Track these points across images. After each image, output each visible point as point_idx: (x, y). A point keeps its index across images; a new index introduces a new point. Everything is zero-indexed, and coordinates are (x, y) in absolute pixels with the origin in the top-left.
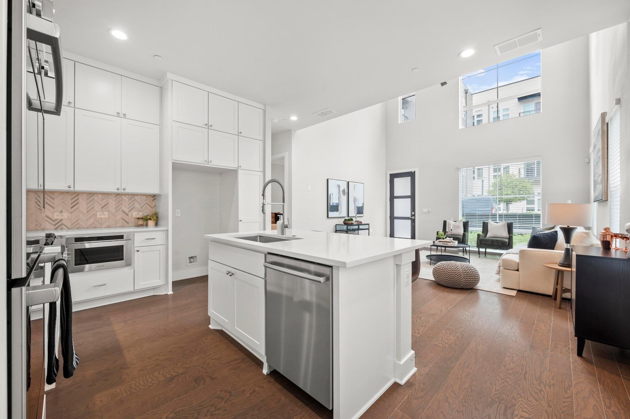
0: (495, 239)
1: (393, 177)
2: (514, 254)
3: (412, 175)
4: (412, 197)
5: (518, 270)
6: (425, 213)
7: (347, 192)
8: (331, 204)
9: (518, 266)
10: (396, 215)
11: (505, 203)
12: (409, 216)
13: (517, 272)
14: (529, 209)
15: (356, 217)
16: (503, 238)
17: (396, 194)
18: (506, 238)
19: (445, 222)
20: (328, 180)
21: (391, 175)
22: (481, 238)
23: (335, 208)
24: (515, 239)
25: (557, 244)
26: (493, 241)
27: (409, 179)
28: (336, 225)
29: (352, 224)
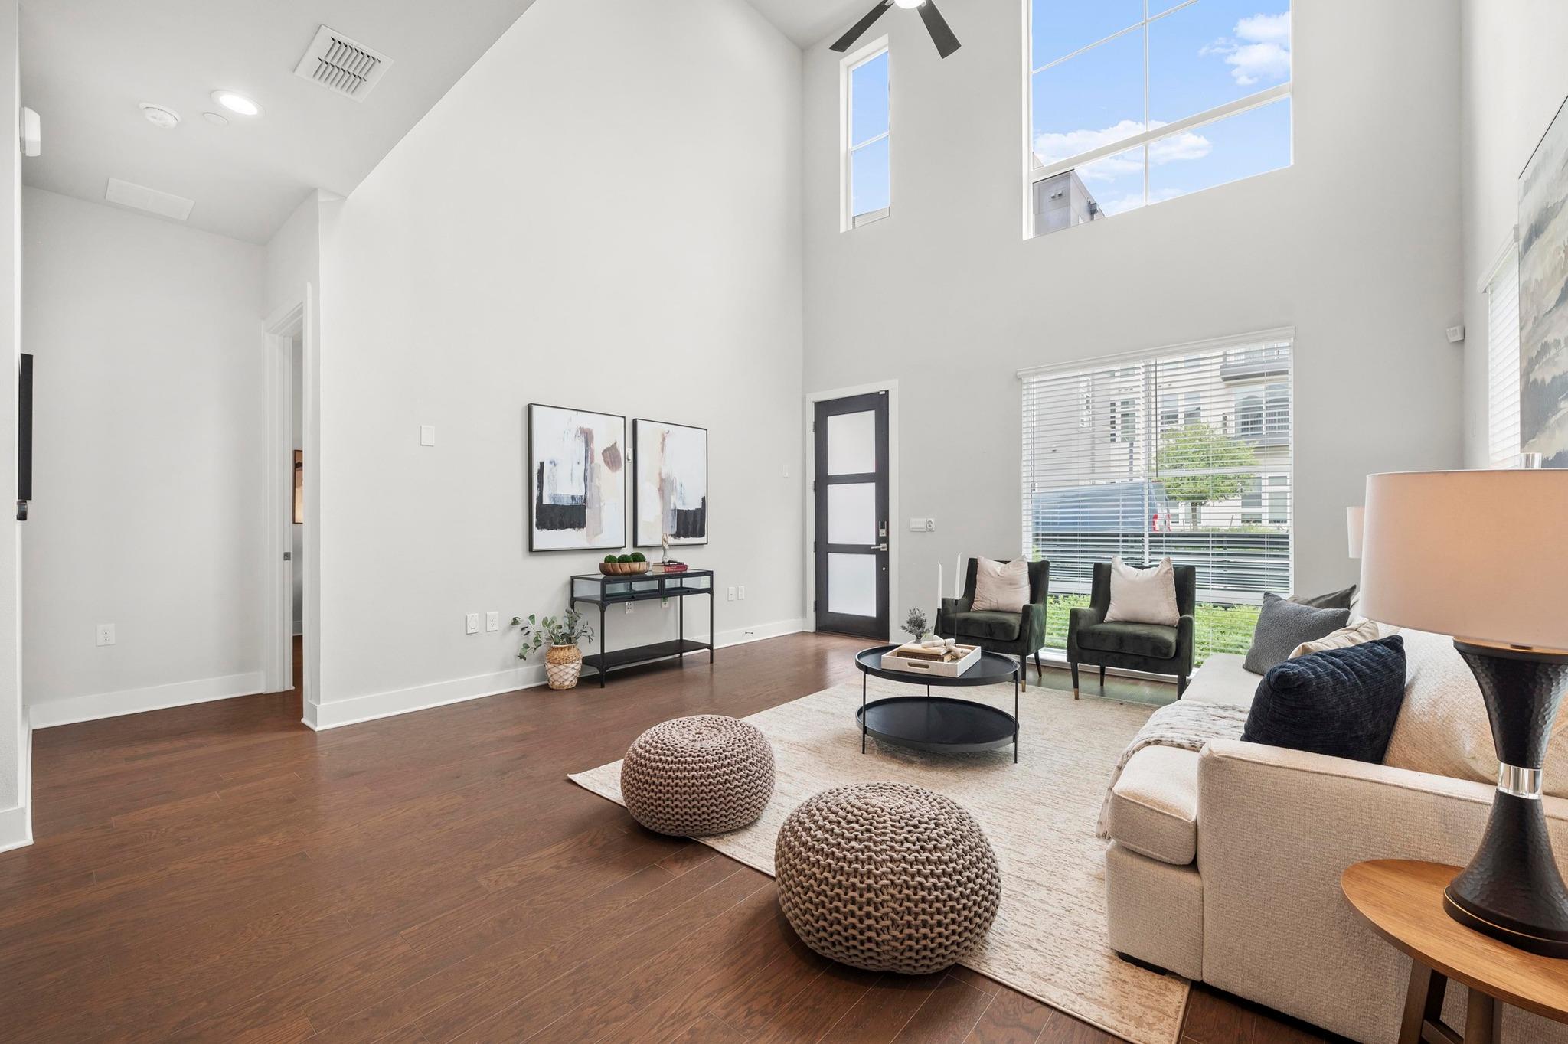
0: (1130, 629)
1: (825, 410)
2: (1180, 746)
3: (878, 403)
4: (880, 478)
5: (1193, 866)
6: (915, 532)
7: (631, 457)
8: (546, 501)
9: (1192, 844)
10: (833, 539)
11: (1190, 502)
12: (871, 541)
13: (1188, 878)
14: (1247, 518)
15: (666, 547)
16: (1159, 624)
17: (833, 470)
18: (1170, 626)
19: (973, 566)
20: (530, 408)
21: (818, 405)
22: (1082, 624)
23: (570, 516)
24: (1201, 628)
25: (1403, 716)
26: (1121, 638)
27: (870, 416)
28: (573, 578)
29: (641, 576)
